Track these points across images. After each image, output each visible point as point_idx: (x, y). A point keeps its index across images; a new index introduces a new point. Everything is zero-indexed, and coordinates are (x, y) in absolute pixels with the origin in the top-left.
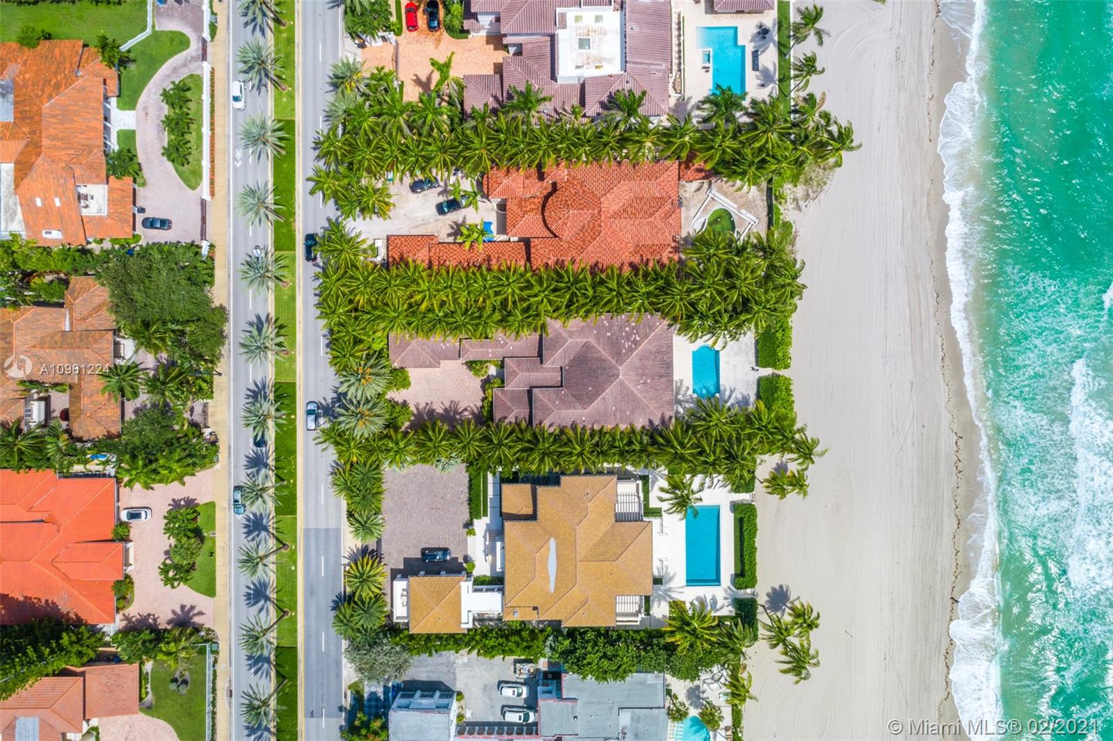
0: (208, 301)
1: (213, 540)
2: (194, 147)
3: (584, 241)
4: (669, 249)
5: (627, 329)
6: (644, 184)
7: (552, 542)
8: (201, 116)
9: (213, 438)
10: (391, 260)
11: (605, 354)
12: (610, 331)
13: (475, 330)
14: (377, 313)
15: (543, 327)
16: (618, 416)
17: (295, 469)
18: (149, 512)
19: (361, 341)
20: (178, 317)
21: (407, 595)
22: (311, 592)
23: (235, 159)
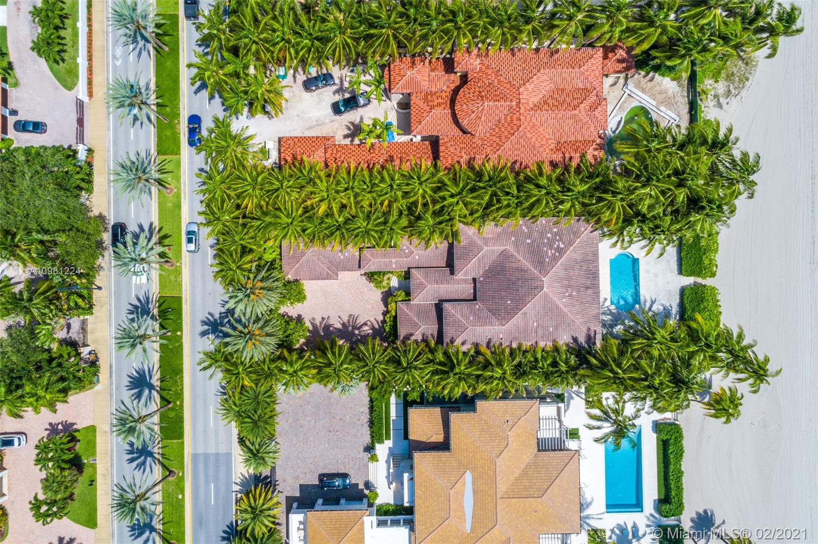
0: (85, 209)
1: (94, 466)
2: (70, 44)
3: (500, 137)
4: (594, 146)
5: (549, 235)
6: (567, 72)
7: (468, 476)
8: (77, 12)
9: (92, 357)
10: (283, 163)
11: (526, 263)
12: (529, 237)
13: (380, 238)
14: (268, 219)
15: (455, 235)
16: (540, 332)
17: (182, 389)
18: (23, 438)
19: (251, 251)
20: (46, 226)
21: (304, 529)
22: (199, 522)
23: (114, 57)
